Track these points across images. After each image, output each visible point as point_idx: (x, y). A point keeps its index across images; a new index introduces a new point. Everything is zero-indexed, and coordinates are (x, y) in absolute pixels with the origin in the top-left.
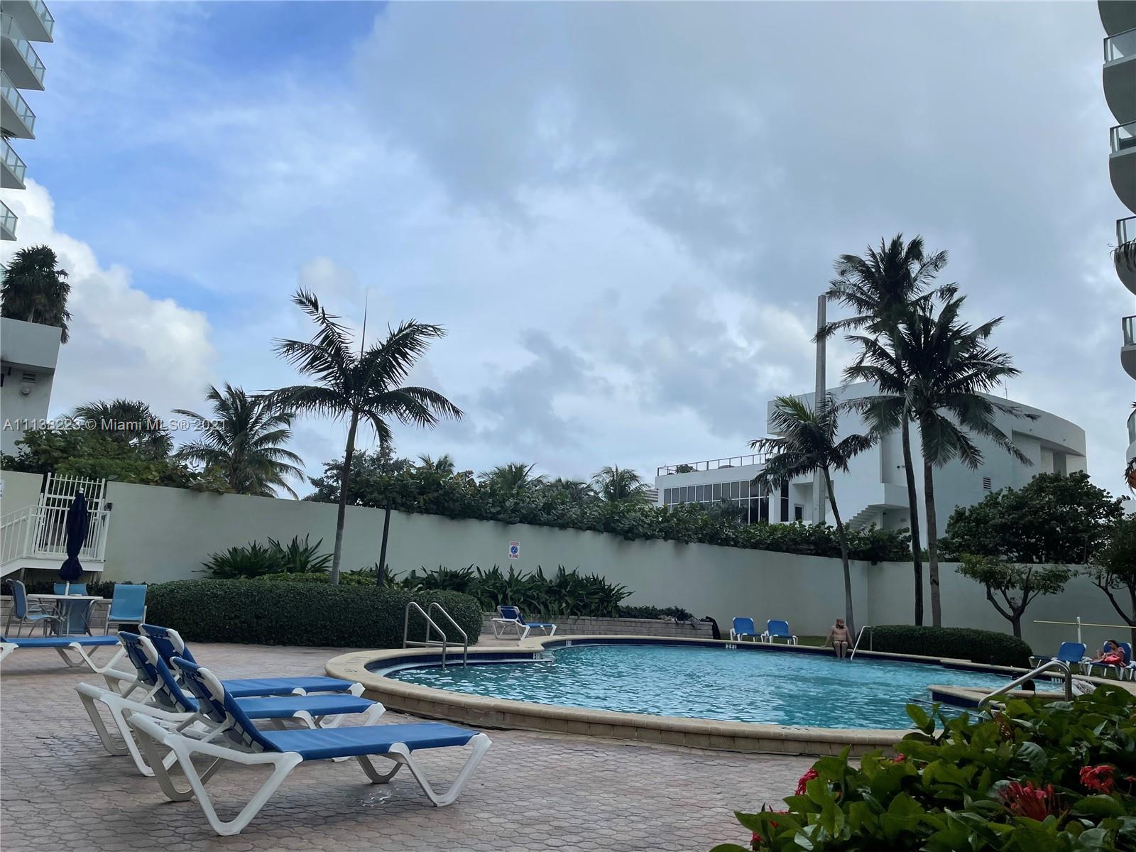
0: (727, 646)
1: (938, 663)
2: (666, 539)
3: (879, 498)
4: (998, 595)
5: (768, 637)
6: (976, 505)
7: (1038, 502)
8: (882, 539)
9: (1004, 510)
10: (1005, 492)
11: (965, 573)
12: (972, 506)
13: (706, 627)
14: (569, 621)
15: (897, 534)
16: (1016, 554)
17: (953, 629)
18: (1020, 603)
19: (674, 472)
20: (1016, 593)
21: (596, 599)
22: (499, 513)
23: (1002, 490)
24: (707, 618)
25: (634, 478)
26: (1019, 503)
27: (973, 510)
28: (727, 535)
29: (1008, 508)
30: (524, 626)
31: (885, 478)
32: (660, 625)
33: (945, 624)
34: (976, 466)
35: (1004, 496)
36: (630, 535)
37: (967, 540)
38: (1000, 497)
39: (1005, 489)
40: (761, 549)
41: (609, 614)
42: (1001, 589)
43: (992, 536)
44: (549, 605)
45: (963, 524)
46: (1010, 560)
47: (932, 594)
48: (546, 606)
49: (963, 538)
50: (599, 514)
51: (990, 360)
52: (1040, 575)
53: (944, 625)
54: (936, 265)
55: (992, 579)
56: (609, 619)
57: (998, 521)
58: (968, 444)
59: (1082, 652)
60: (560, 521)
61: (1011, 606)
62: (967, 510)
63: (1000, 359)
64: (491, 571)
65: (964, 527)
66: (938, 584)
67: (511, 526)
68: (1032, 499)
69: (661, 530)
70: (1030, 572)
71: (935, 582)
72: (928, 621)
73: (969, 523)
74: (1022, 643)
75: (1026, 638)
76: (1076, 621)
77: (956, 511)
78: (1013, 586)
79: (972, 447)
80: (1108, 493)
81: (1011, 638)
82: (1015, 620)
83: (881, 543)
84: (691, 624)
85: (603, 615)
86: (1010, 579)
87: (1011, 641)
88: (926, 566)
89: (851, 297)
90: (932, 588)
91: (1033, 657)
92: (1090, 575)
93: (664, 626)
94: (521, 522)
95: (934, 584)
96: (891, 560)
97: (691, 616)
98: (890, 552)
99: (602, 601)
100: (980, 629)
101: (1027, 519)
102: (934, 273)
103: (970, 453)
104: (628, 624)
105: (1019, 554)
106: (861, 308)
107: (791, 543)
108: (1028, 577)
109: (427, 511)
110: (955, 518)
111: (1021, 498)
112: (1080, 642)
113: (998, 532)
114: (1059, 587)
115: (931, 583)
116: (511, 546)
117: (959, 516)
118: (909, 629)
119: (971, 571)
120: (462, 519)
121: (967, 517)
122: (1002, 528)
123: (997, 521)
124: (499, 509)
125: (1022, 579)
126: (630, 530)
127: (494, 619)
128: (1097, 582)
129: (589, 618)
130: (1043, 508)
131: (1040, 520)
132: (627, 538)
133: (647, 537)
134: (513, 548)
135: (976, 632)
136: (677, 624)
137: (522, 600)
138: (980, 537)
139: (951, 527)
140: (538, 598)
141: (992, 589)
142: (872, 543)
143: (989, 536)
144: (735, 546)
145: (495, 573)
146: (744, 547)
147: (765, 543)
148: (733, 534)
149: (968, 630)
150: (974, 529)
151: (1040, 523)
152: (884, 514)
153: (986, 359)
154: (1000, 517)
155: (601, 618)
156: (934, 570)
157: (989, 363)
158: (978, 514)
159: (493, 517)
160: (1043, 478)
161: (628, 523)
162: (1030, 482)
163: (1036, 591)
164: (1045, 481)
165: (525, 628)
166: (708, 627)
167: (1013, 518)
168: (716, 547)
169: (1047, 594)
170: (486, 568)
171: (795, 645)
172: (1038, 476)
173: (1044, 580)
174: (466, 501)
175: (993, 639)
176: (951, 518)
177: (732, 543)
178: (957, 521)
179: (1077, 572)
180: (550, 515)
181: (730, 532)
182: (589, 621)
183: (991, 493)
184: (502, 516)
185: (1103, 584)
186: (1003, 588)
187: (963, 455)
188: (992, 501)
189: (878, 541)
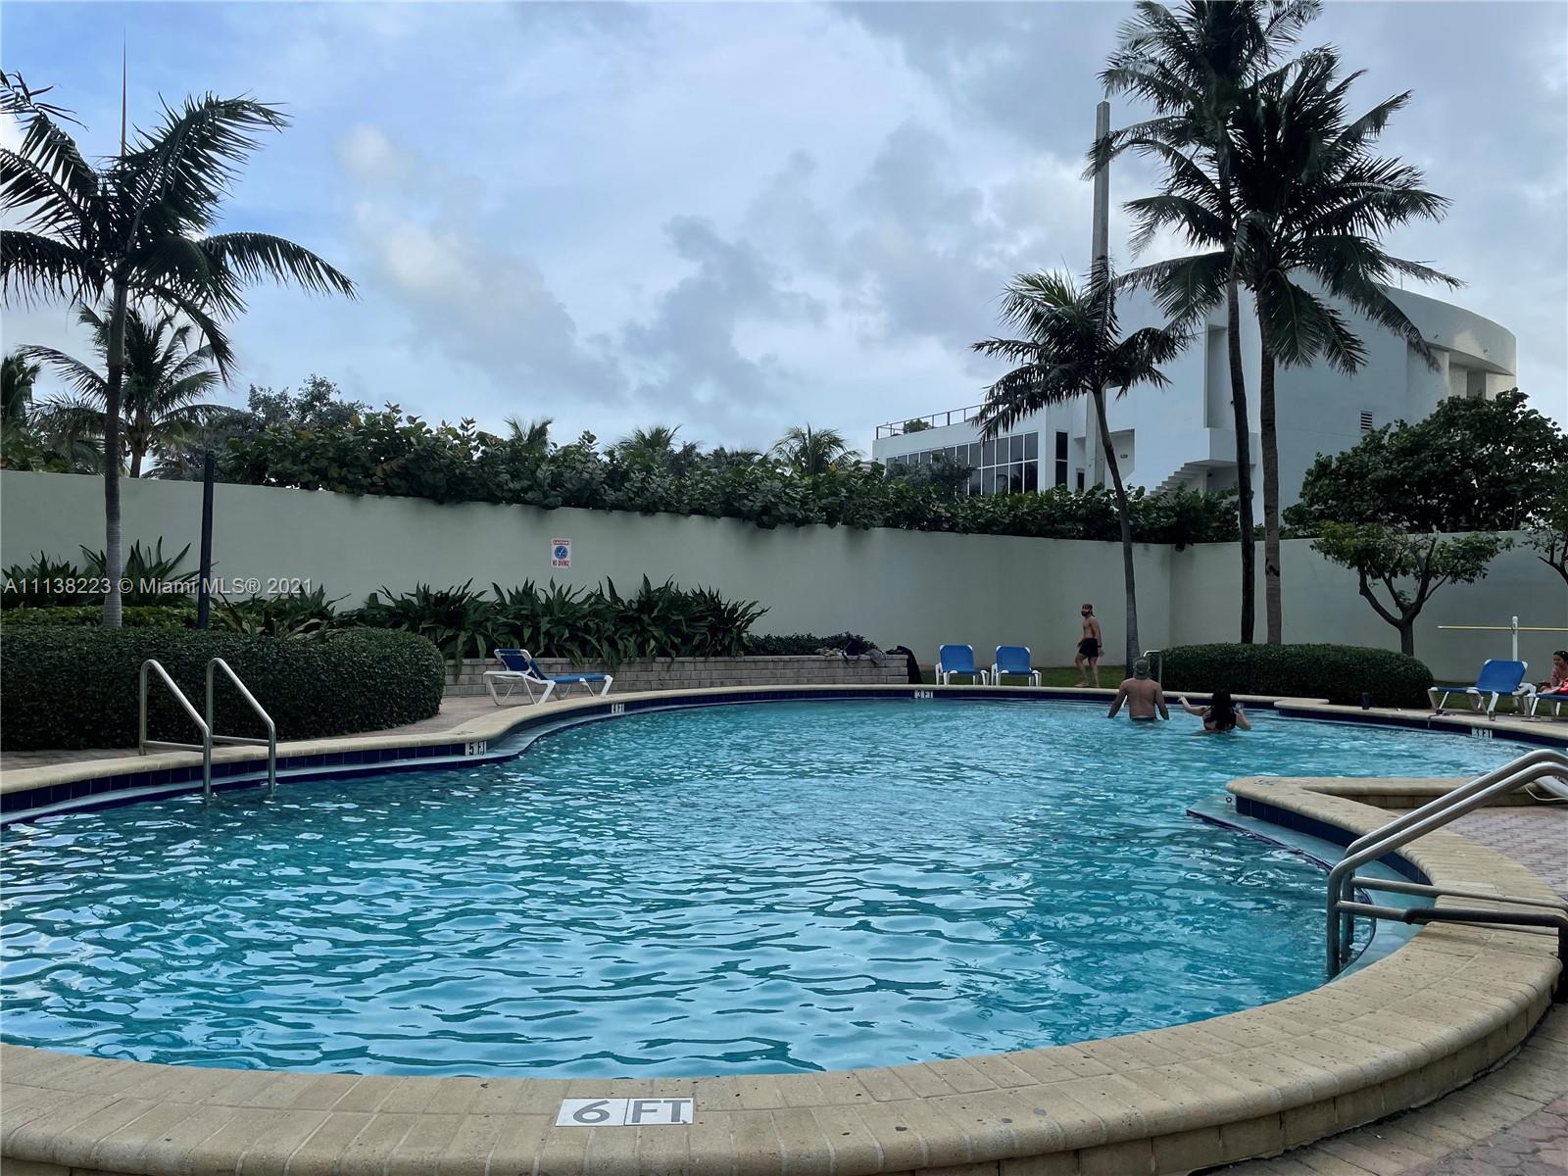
0: (917, 695)
1: (1270, 706)
2: (831, 522)
3: (1201, 453)
4: (1378, 587)
5: (993, 678)
6: (1349, 451)
7: (1444, 440)
8: (1194, 508)
9: (1391, 457)
10: (1394, 429)
11: (1327, 553)
12: (1342, 453)
13: (895, 664)
14: (656, 667)
15: (1218, 498)
16: (1407, 524)
17: (1301, 646)
18: (1413, 598)
19: (901, 432)
20: (1407, 584)
21: (702, 628)
22: (525, 490)
23: (1389, 425)
24: (899, 648)
25: (836, 442)
26: (1415, 443)
27: (1343, 459)
28: (935, 512)
29: (1396, 453)
30: (544, 682)
31: (1212, 421)
32: (817, 664)
33: (1287, 639)
34: (1352, 368)
35: (1392, 435)
36: (765, 518)
37: (1331, 507)
38: (1387, 437)
39: (1394, 424)
40: (994, 533)
41: (726, 651)
42: (1384, 578)
43: (1372, 498)
44: (619, 641)
45: (1327, 482)
46: (1397, 532)
47: (1268, 589)
48: (613, 644)
49: (1326, 503)
50: (713, 486)
51: (1383, 181)
52: (1449, 551)
53: (1285, 641)
54: (1300, 16)
55: (1369, 562)
56: (727, 658)
57: (1382, 473)
58: (1339, 330)
59: (1519, 675)
60: (638, 501)
61: (1399, 604)
62: (1334, 460)
63: (1402, 178)
64: (520, 589)
65: (1328, 485)
66: (1277, 574)
67: (553, 511)
68: (1436, 437)
69: (821, 509)
70: (1433, 546)
71: (1273, 571)
72: (1260, 635)
73: (1336, 479)
74: (1417, 664)
75: (1423, 654)
76: (1511, 624)
77: (1317, 461)
78: (1405, 573)
79: (1347, 336)
80: (1554, 424)
81: (1398, 657)
82: (1405, 627)
83: (1192, 514)
84: (871, 660)
85: (716, 654)
86: (1400, 559)
87: (1398, 663)
88: (1260, 546)
89: (1146, 81)
90: (1268, 580)
91: (1434, 689)
92: (1537, 544)
93: (823, 665)
94: (567, 503)
95: (1272, 573)
96: (1210, 540)
97: (872, 646)
98: (1208, 528)
99: (713, 630)
100: (1346, 644)
101: (1426, 468)
102: (1292, 33)
103: (1343, 347)
104: (762, 665)
105: (1411, 523)
106: (1163, 102)
107: (1045, 522)
108: (1430, 554)
109: (389, 490)
110: (1315, 474)
111: (1419, 435)
112: (1515, 659)
113: (1381, 491)
114: (1480, 568)
115: (1267, 573)
116: (554, 547)
117: (1322, 469)
118: (1227, 650)
119: (1335, 550)
120: (457, 503)
121: (1333, 470)
122: (1387, 486)
123: (1379, 473)
124: (526, 483)
125: (1418, 558)
126: (766, 509)
127: (488, 672)
128: (1547, 556)
129: (691, 659)
130: (1452, 450)
131: (1448, 469)
132: (761, 525)
133: (799, 523)
134: (558, 550)
135: (1339, 649)
136: (846, 660)
137: (567, 635)
138: (1354, 500)
139: (1309, 487)
140: (598, 630)
141: (1369, 578)
142: (1178, 515)
143: (1366, 498)
144: (951, 529)
145: (528, 592)
146: (966, 531)
147: (1002, 523)
148: (948, 511)
149: (1325, 647)
150: (1344, 489)
151: (1446, 473)
152: (1210, 475)
153: (1377, 179)
154: (1385, 468)
155: (712, 659)
156: (1273, 552)
157: (1382, 186)
158: (1352, 465)
159: (515, 498)
160: (1454, 402)
161: (761, 498)
162: (1434, 412)
163: (1441, 578)
164: (1457, 409)
165: (546, 685)
166: (900, 664)
167: (1405, 468)
168: (917, 534)
169: (1459, 581)
170: (512, 584)
171: (1039, 688)
172: (1446, 401)
173: (1456, 557)
174: (457, 471)
175: (1368, 660)
176: (1310, 472)
177: (946, 526)
178: (1318, 477)
179: (1511, 541)
180: (620, 490)
181: (941, 508)
182: (691, 666)
183: (1373, 431)
184: (530, 495)
185: (1558, 559)
186: (1387, 575)
187: (1331, 350)
188: (1374, 444)
189: (1188, 511)
